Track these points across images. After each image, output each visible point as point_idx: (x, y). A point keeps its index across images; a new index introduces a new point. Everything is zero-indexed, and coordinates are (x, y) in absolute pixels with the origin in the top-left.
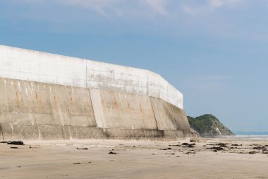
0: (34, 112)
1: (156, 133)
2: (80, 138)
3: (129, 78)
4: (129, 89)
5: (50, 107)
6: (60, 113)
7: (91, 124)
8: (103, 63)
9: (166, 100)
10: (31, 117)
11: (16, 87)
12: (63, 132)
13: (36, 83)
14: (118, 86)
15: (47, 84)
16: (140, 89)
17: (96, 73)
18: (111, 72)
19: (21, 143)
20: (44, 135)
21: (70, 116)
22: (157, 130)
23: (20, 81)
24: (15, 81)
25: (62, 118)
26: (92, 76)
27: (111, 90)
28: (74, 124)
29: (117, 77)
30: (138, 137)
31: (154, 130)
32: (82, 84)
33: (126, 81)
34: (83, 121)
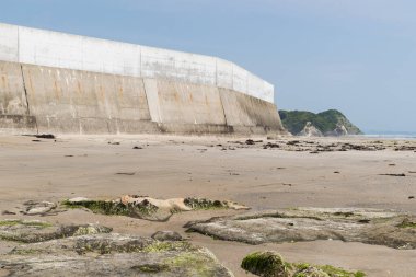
0: (76, 103)
1: (223, 129)
2: (129, 132)
3: (193, 67)
4: (193, 78)
5: (95, 98)
6: (107, 105)
7: (144, 117)
8: (161, 50)
9: (244, 92)
10: (72, 109)
11: (54, 76)
12: (109, 126)
13: (79, 71)
14: (179, 76)
15: (91, 73)
16: (207, 79)
17: (152, 61)
18: (171, 59)
19: (51, 137)
20: (86, 129)
21: (119, 108)
22: (225, 125)
23: (60, 69)
24: (54, 69)
25: (109, 110)
26: (147, 64)
27: (170, 80)
28: (123, 118)
29: (178, 65)
30: (201, 133)
31: (221, 125)
32: (135, 73)
33: (189, 70)
34: (135, 114)
